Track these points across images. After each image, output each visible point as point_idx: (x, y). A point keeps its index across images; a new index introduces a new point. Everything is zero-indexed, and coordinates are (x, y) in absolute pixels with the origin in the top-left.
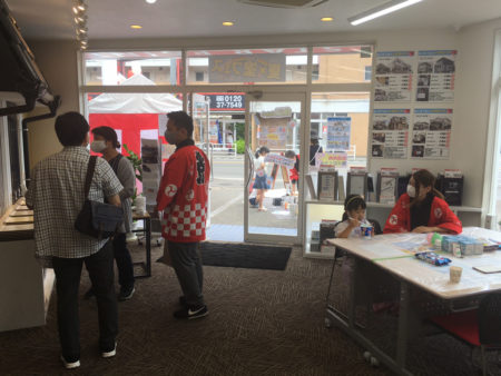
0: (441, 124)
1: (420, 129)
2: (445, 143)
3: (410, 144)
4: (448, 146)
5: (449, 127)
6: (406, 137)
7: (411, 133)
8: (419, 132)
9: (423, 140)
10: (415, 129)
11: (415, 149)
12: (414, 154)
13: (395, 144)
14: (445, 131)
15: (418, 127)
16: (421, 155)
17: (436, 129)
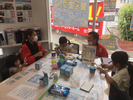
0: (27, 7)
1: (19, 9)
2: (30, 15)
3: (16, 17)
4: (32, 16)
5: (30, 9)
6: (14, 13)
7: (16, 11)
8: (19, 11)
9: (22, 14)
10: (17, 9)
11: (19, 18)
12: (19, 21)
13: (10, 16)
14: (30, 11)
15: (18, 8)
16: (22, 21)
17: (26, 9)
